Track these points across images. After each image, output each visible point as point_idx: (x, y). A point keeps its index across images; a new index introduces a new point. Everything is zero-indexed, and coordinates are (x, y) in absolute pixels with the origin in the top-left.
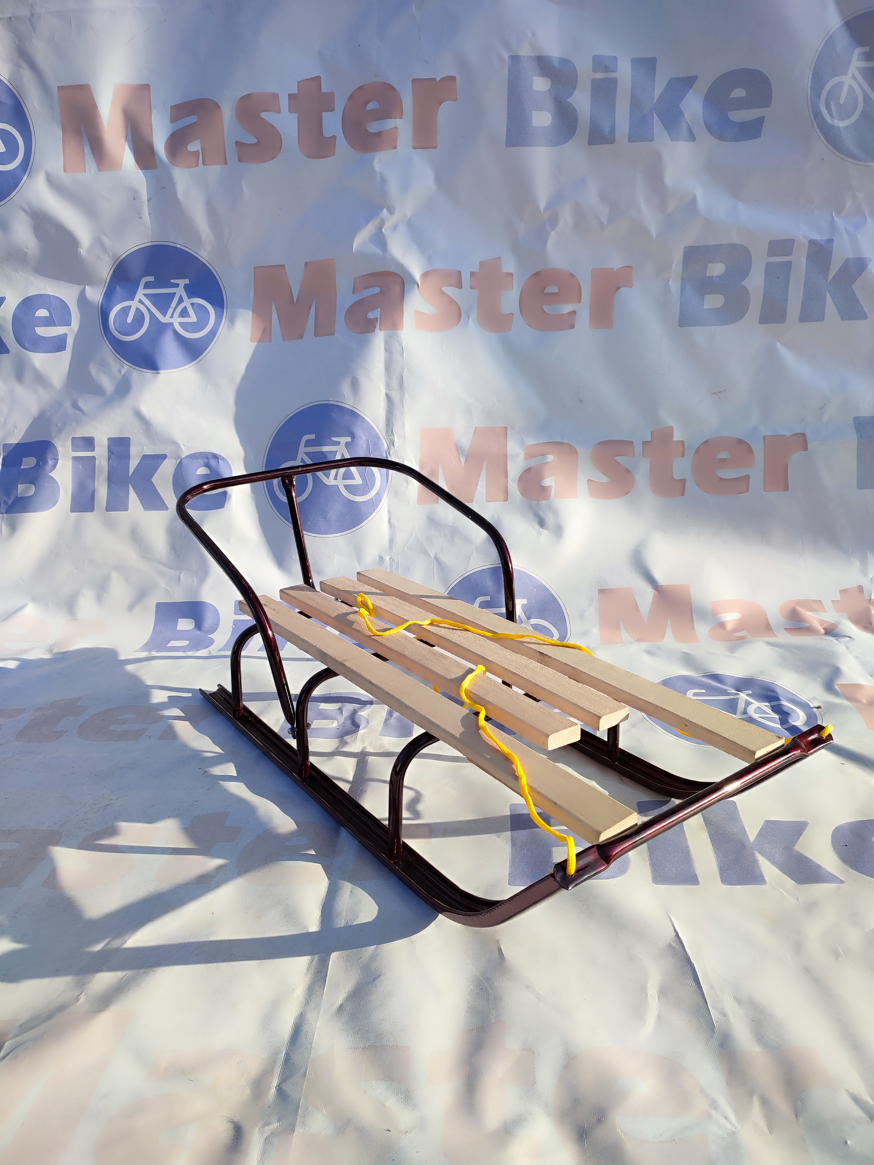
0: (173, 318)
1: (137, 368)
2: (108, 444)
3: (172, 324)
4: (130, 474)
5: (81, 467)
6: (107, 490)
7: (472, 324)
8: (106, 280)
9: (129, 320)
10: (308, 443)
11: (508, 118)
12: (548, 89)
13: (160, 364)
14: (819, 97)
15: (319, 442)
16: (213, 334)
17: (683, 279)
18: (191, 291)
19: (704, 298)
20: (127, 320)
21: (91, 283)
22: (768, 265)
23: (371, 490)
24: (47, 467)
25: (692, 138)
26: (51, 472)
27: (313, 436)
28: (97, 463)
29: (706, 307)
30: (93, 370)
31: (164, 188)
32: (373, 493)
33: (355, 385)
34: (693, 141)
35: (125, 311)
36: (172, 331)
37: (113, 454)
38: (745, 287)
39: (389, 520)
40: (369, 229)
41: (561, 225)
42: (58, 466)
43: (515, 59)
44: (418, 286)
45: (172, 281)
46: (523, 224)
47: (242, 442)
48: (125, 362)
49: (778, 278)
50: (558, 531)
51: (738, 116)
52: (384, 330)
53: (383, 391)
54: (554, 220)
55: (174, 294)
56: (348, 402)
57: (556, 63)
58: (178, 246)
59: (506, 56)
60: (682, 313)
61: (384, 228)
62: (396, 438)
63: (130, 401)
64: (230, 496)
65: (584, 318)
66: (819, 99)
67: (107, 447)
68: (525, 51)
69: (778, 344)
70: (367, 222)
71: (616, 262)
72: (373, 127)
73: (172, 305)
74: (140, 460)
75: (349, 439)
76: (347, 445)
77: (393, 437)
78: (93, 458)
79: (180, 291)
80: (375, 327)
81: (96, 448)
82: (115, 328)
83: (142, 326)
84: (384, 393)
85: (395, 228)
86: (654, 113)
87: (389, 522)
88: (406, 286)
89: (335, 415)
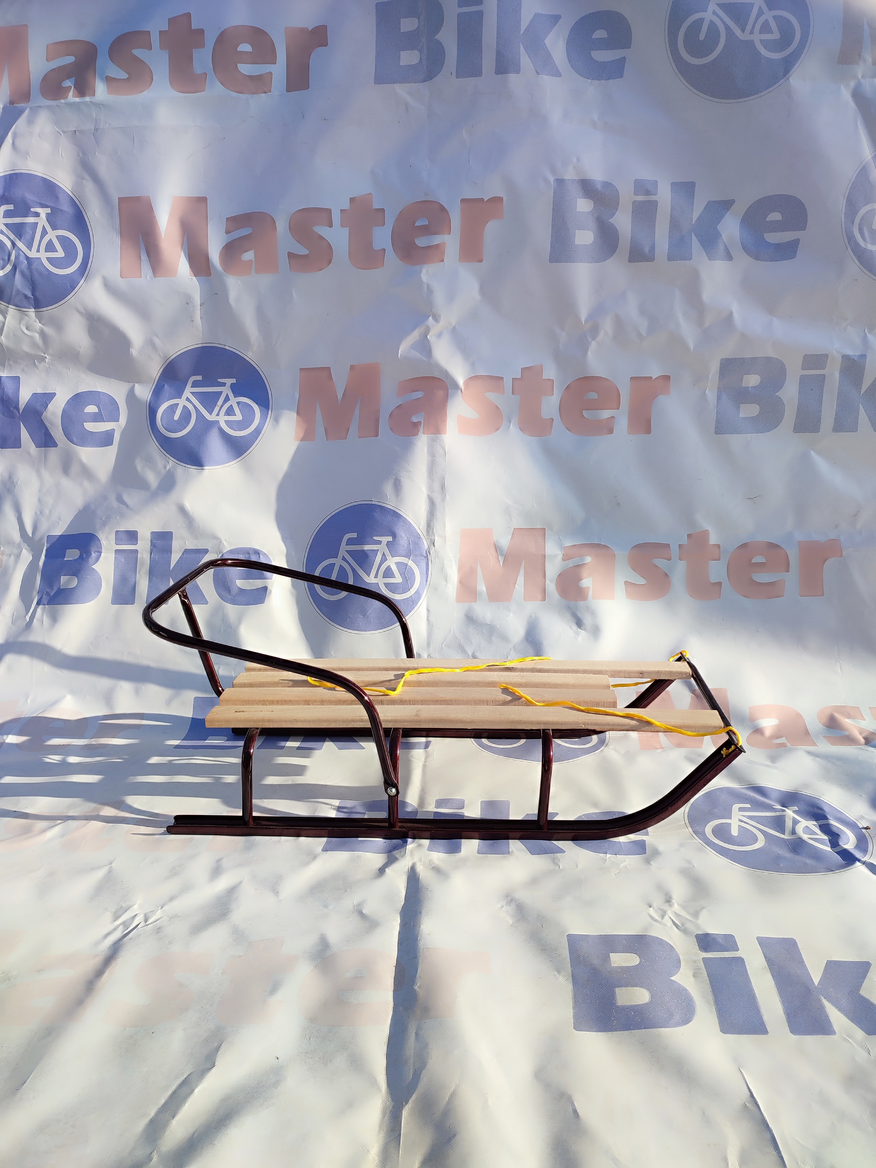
0: (219, 416)
1: (182, 464)
2: (151, 537)
3: (218, 422)
4: (171, 569)
5: (123, 560)
6: (148, 583)
7: (513, 428)
8: (155, 379)
9: (176, 417)
10: (350, 542)
11: (552, 236)
12: (591, 210)
13: (205, 460)
14: (853, 222)
15: (361, 540)
16: (258, 432)
17: (719, 388)
18: (237, 391)
19: (740, 407)
20: (174, 417)
21: (140, 382)
22: (803, 378)
23: (411, 589)
24: (90, 559)
25: (729, 257)
26: (94, 564)
27: (354, 535)
28: (139, 556)
29: (742, 415)
30: (139, 465)
31: (217, 294)
32: (412, 591)
33: (397, 486)
34: (730, 260)
35: (173, 408)
36: (217, 428)
37: (155, 547)
38: (780, 398)
39: (428, 617)
40: (415, 336)
41: (601, 336)
42: (101, 559)
43: (560, 182)
44: (462, 391)
45: (219, 380)
46: (564, 333)
47: (284, 539)
48: (171, 458)
49: (812, 390)
50: (596, 632)
51: (773, 238)
52: (428, 434)
53: (425, 492)
54: (594, 331)
55: (221, 393)
56: (390, 503)
57: (599, 186)
58: (227, 348)
59: (551, 179)
60: (718, 421)
61: (429, 335)
62: (437, 538)
63: (174, 496)
64: (271, 591)
65: (622, 423)
66: (853, 224)
67: (150, 541)
68: (570, 175)
69: (812, 453)
70: (413, 330)
71: (655, 372)
72: (421, 242)
73: (218, 404)
74: (182, 553)
75: (390, 539)
76: (388, 544)
77: (434, 538)
78: (136, 551)
79: (226, 390)
80: (418, 431)
81: (138, 541)
82: (162, 424)
83: (188, 423)
84: (426, 494)
85: (439, 335)
86: (693, 234)
87: (427, 619)
88: (450, 391)
89: (377, 515)
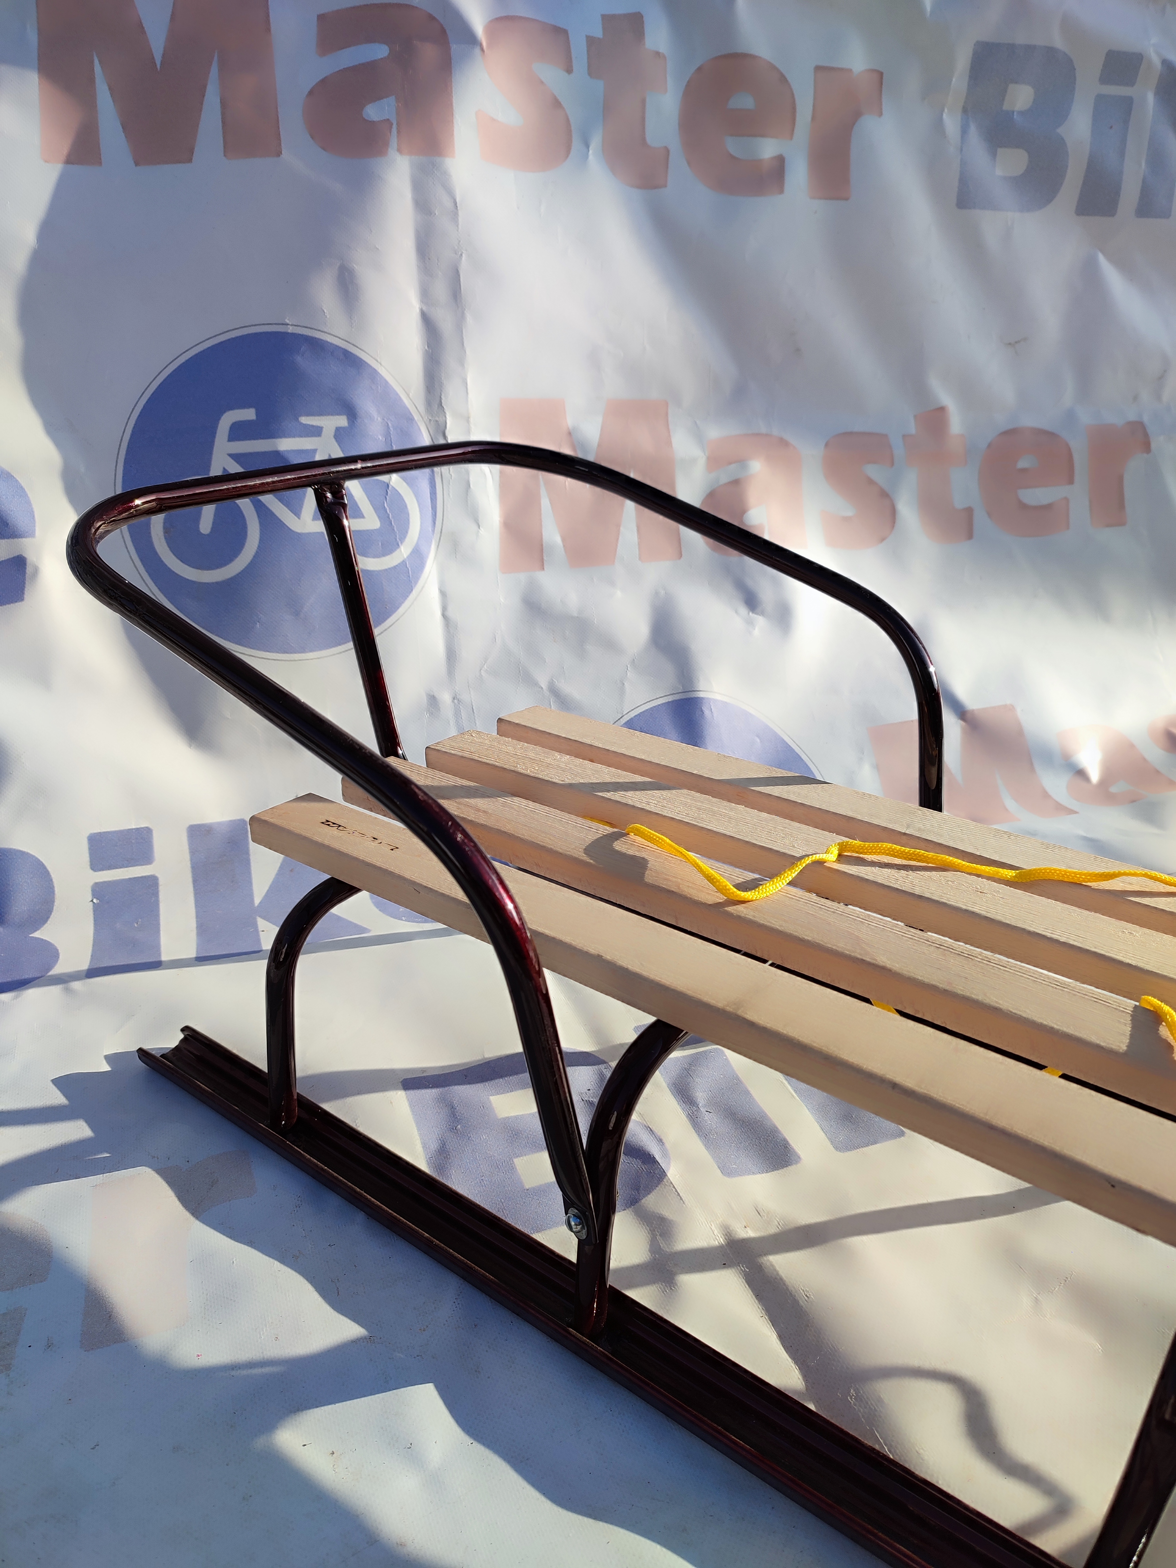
7: (595, 162)
10: (238, 432)
15: (265, 430)
17: (966, 108)
19: (997, 155)
22: (1100, 99)
23: (401, 543)
27: (249, 414)
29: (999, 171)
32: (404, 551)
33: (348, 285)
38: (1062, 138)
39: (444, 609)
44: (482, 50)
47: (52, 428)
49: (1112, 126)
50: (784, 617)
52: (409, 152)
53: (415, 305)
56: (339, 333)
60: (963, 181)
62: (450, 420)
64: (36, 570)
65: (799, 174)
69: (1101, 258)
71: (856, 59)
75: (342, 421)
76: (340, 435)
77: (444, 418)
80: (386, 144)
84: (418, 310)
87: (444, 616)
88: (454, 47)
89: (303, 361)
